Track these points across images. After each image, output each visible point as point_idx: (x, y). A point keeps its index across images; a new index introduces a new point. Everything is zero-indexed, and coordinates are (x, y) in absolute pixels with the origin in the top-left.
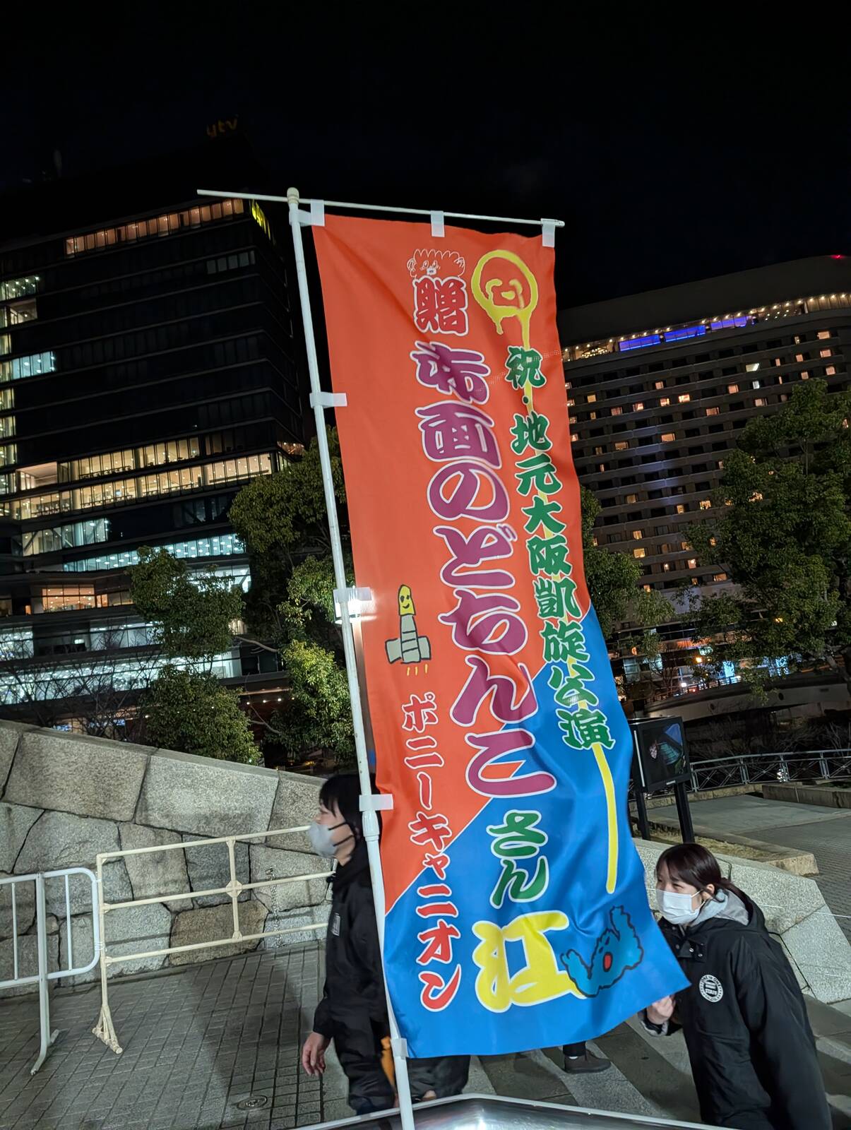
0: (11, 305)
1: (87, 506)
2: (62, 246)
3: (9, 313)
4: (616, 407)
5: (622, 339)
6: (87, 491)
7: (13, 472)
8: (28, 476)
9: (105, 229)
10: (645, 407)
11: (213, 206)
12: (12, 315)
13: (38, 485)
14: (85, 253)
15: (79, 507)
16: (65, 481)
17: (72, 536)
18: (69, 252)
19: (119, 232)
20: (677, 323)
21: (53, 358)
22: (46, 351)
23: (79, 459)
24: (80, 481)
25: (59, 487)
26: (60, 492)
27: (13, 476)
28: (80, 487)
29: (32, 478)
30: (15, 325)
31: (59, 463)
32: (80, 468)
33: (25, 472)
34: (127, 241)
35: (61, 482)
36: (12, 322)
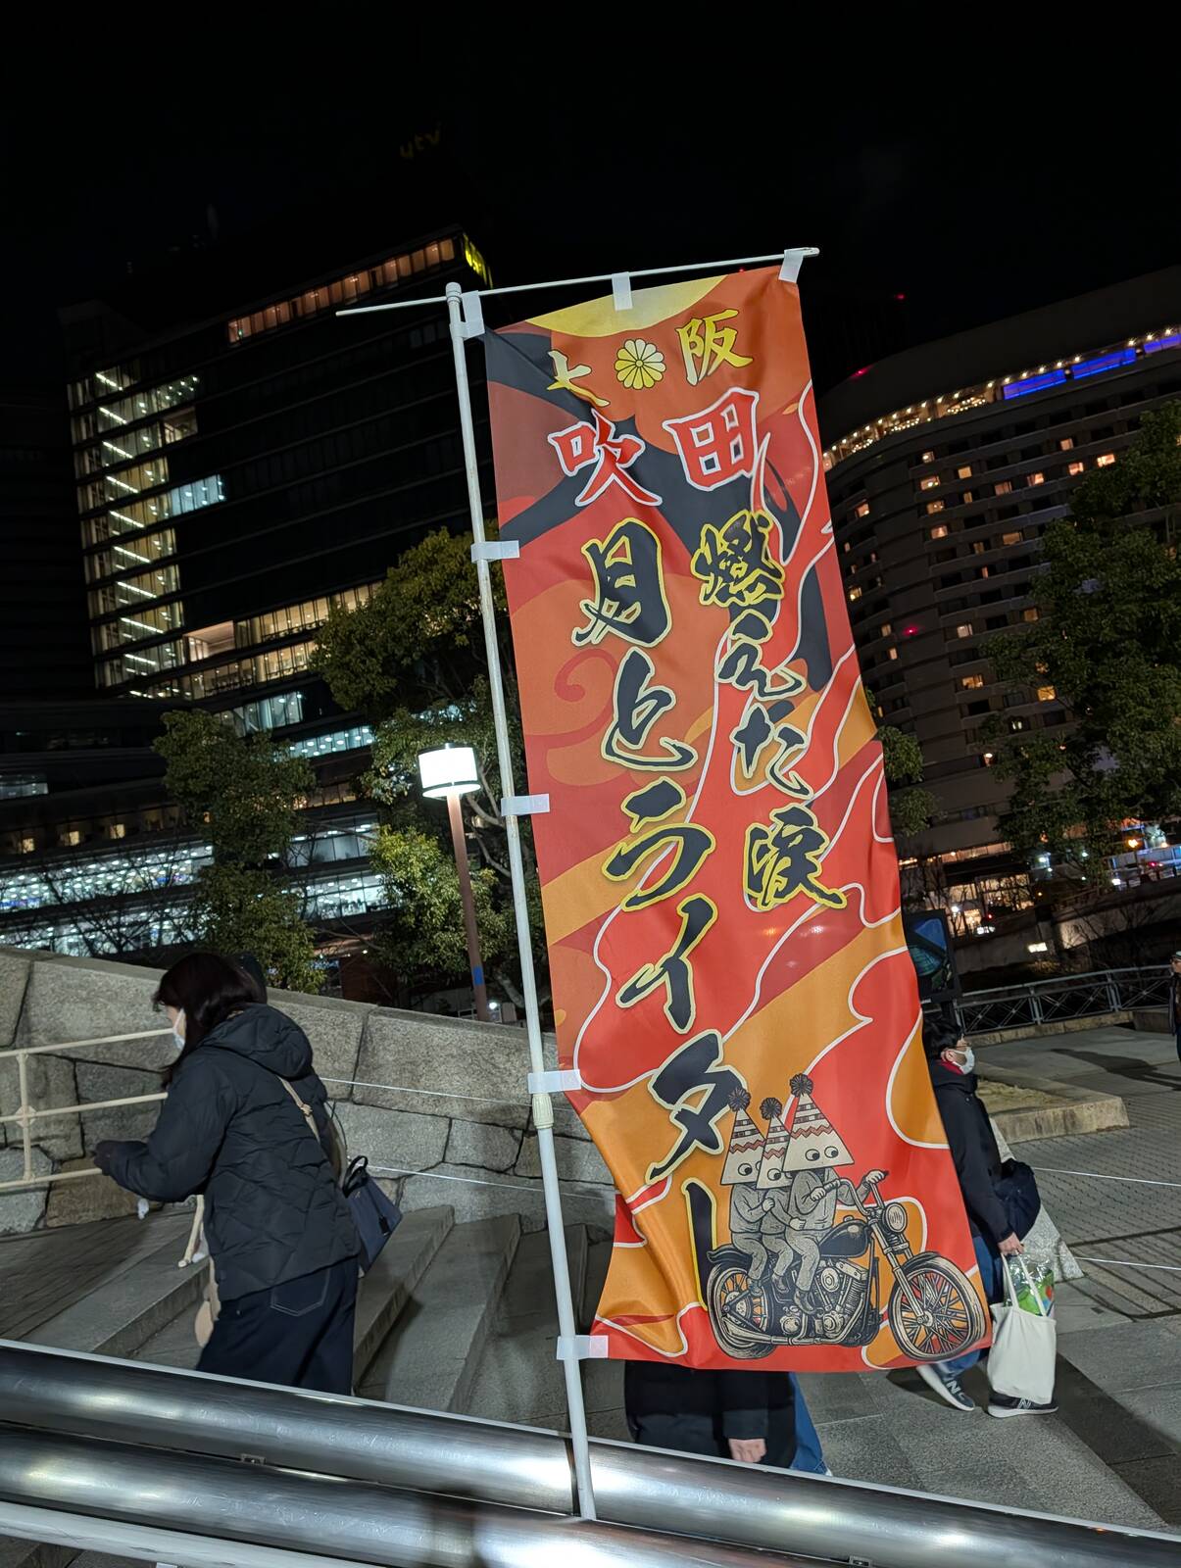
0: (165, 418)
1: (274, 677)
2: (224, 330)
3: (163, 429)
4: (1002, 482)
5: (1007, 380)
6: (272, 657)
7: (180, 637)
8: (198, 642)
9: (275, 303)
10: (1046, 478)
11: (415, 255)
12: (167, 432)
13: (212, 653)
14: (254, 337)
15: (263, 679)
16: (245, 644)
17: (258, 718)
18: (233, 340)
19: (294, 305)
20: (1089, 350)
21: (220, 483)
22: (211, 475)
23: (261, 614)
24: (263, 644)
25: (237, 655)
26: (239, 661)
27: (180, 643)
28: (265, 652)
29: (204, 644)
30: (171, 444)
31: (235, 623)
32: (263, 627)
33: (195, 637)
34: (305, 315)
35: (240, 646)
36: (168, 440)
